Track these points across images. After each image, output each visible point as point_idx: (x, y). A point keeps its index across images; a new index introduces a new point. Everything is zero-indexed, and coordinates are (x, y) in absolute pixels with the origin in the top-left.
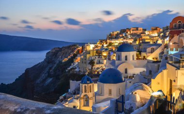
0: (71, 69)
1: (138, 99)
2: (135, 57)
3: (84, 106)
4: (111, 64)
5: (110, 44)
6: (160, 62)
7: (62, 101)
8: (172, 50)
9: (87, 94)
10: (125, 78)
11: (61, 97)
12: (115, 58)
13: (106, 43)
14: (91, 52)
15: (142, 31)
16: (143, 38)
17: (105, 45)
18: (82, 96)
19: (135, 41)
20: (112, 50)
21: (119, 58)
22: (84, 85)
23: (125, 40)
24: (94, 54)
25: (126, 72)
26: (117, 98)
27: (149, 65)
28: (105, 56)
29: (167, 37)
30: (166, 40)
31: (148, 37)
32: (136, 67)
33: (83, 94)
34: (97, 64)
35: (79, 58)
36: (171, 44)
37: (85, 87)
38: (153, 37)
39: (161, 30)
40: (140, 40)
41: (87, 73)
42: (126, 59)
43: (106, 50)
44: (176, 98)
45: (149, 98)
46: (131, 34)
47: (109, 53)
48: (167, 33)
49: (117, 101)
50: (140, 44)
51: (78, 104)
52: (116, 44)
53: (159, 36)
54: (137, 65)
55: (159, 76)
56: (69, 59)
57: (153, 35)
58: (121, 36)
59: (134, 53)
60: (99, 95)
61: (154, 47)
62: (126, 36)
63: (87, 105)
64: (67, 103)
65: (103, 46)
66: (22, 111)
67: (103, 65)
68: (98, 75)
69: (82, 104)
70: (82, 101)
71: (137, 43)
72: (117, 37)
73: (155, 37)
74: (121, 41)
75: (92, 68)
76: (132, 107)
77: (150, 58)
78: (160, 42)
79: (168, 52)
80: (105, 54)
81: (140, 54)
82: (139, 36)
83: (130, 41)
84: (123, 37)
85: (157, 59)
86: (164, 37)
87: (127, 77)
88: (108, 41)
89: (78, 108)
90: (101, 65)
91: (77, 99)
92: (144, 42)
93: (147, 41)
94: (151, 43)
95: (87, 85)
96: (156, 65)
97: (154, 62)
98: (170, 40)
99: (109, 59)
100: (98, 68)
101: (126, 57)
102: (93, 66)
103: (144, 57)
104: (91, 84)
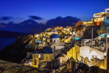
0: (28, 47)
1: (61, 61)
2: (59, 41)
3: (34, 65)
4: (47, 44)
5: (47, 34)
6: (71, 43)
7: (23, 62)
8: (77, 37)
9: (35, 59)
10: (54, 51)
11: (23, 61)
12: (49, 41)
13: (45, 34)
14: (38, 38)
15: (62, 28)
16: (63, 31)
17: (44, 35)
18: (33, 60)
19: (59, 33)
20: (48, 38)
21: (51, 41)
22: (34, 54)
23: (54, 33)
24: (39, 39)
25: (55, 48)
26: (51, 61)
27: (66, 45)
28: (44, 40)
29: (74, 31)
30: (74, 33)
31: (65, 31)
32: (59, 46)
33: (34, 59)
34: (40, 44)
35: (31, 41)
36: (76, 34)
37: (35, 55)
38: (68, 31)
39: (71, 28)
40: (61, 33)
41: (36, 49)
42: (55, 42)
43: (45, 37)
44: (80, 61)
45: (66, 61)
46: (57, 30)
47: (46, 39)
48: (74, 30)
49: (50, 62)
50: (61, 35)
51: (31, 64)
52: (50, 34)
53: (70, 30)
54: (60, 45)
55: (71, 50)
56: (27, 42)
57: (68, 30)
58: (52, 30)
59: (59, 39)
60: (42, 59)
61: (68, 36)
62: (54, 30)
63: (35, 64)
64: (25, 63)
65: (43, 35)
66: (4, 67)
67: (43, 45)
68: (41, 49)
69: (33, 64)
70: (33, 62)
71: (60, 34)
72: (50, 31)
73: (69, 31)
74: (52, 33)
75: (38, 46)
76: (58, 66)
77: (66, 41)
78: (71, 33)
79: (75, 38)
80: (44, 39)
81: (61, 39)
82: (61, 31)
83: (57, 33)
84: (53, 31)
85: (69, 42)
86: (73, 31)
87: (55, 51)
88: (46, 33)
89: (31, 66)
90: (42, 45)
91: (31, 61)
92: (63, 34)
93: (64, 33)
94: (67, 34)
95: (35, 54)
96: (69, 45)
97: (68, 43)
98: (76, 33)
99: (46, 42)
100: (41, 46)
101: (55, 41)
102: (38, 45)
103: (63, 41)
104: (38, 54)
